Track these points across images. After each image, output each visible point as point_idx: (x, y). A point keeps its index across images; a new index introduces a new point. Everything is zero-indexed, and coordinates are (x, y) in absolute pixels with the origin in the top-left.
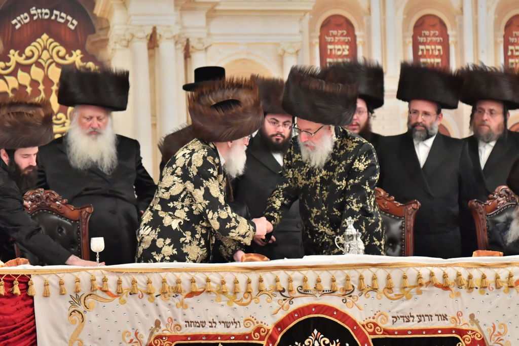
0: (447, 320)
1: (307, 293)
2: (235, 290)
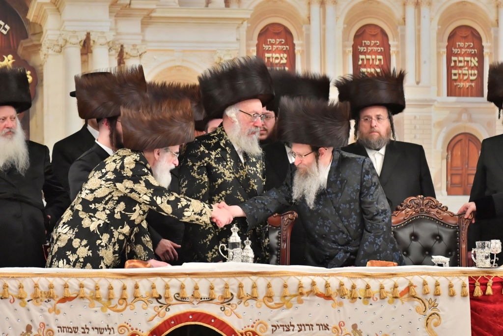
0: (328, 329)
1: (184, 300)
2: (109, 295)
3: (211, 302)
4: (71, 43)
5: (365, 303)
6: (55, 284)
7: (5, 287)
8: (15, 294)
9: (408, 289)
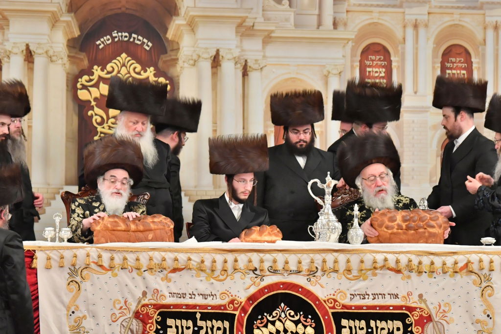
0: (398, 298)
1: (276, 272)
2: (212, 268)
3: (299, 274)
4: (203, 58)
5: (430, 276)
6: (166, 257)
7: (125, 259)
8: (133, 265)
9: (466, 265)
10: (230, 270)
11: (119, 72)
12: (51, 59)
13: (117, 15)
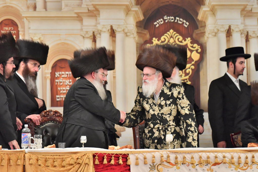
2: (239, 162)
4: (221, 31)
6: (210, 156)
7: (184, 158)
8: (189, 161)
10: (250, 163)
11: (169, 41)
12: (126, 35)
13: (167, 5)
